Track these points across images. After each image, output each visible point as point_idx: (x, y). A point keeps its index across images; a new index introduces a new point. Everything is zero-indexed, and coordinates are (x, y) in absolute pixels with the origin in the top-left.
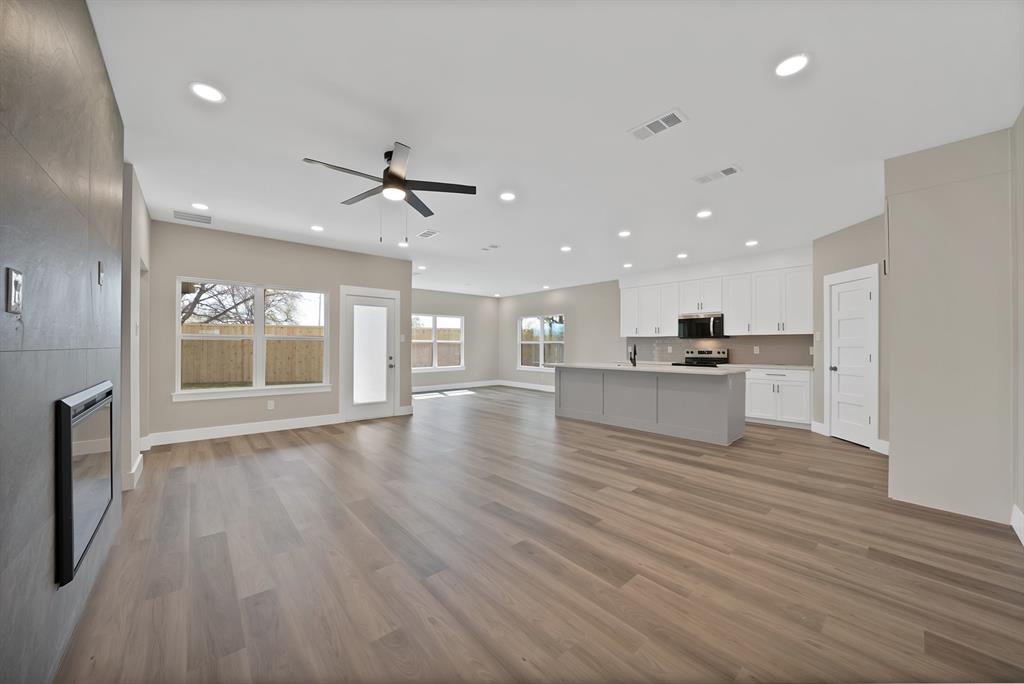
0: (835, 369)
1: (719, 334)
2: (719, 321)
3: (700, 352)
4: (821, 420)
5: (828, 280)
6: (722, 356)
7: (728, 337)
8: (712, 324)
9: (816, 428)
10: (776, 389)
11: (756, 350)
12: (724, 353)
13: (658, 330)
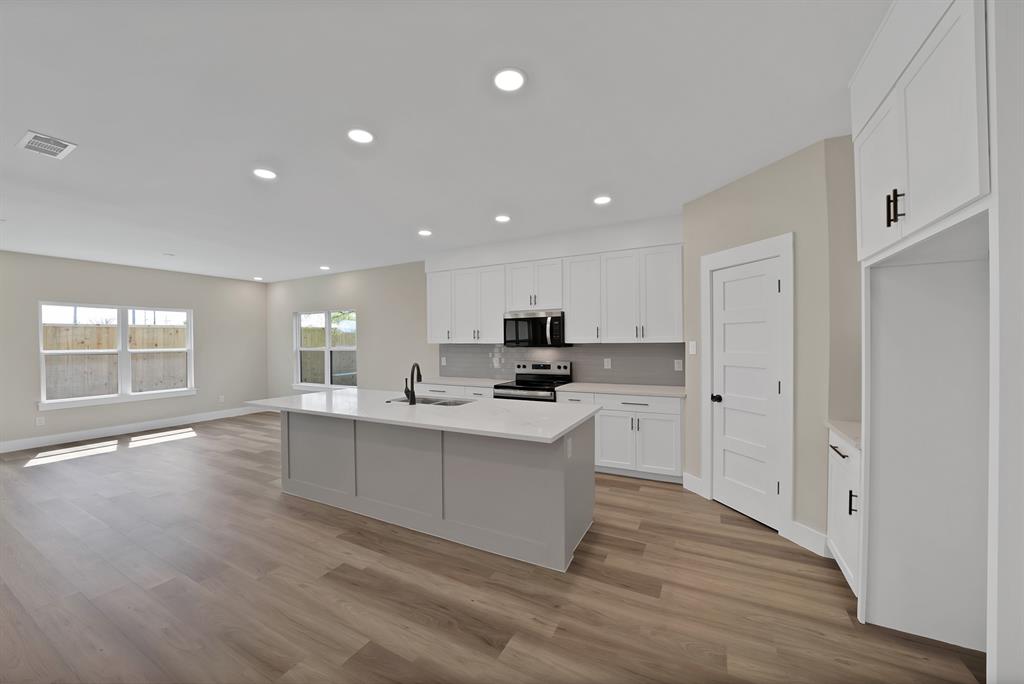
0: (717, 399)
1: (558, 342)
2: (559, 322)
3: (535, 367)
4: (697, 472)
5: (707, 262)
6: (563, 372)
7: (571, 345)
8: (548, 326)
9: (690, 483)
10: (636, 425)
11: (607, 363)
12: (565, 367)
13: (477, 334)
